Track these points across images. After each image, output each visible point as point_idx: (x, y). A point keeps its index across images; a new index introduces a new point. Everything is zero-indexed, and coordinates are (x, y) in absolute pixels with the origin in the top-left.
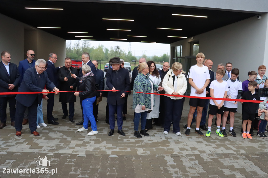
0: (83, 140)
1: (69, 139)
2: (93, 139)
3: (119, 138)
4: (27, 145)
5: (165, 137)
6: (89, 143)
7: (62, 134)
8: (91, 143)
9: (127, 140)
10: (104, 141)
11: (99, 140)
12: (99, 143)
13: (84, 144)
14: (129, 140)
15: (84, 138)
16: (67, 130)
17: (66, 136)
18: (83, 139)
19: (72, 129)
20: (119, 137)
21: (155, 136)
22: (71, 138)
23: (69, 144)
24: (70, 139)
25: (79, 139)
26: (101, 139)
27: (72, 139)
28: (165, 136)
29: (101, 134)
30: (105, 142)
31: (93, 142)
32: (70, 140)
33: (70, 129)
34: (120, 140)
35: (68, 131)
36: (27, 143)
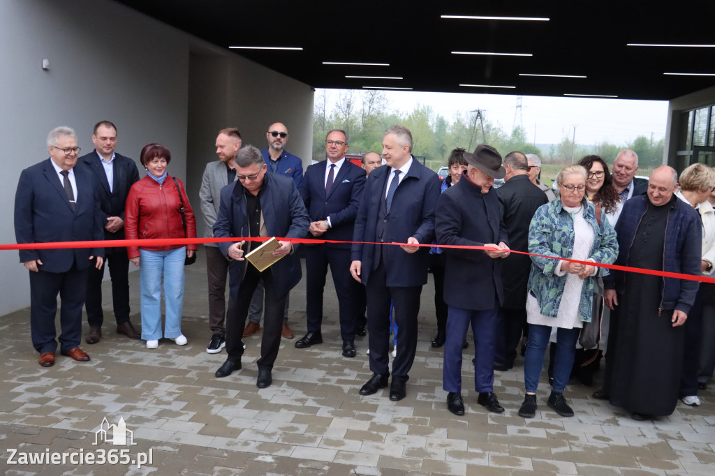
0: (371, 417)
1: (324, 412)
2: (403, 417)
3: (490, 422)
4: (190, 423)
5: (657, 431)
6: (389, 429)
7: (301, 392)
8: (395, 432)
9: (520, 431)
10: (441, 426)
11: (424, 422)
12: (425, 432)
13: (375, 433)
14: (527, 432)
15: (375, 411)
16: (319, 380)
17: (314, 400)
18: (370, 414)
19: (333, 380)
20: (490, 416)
21: (618, 425)
22: (332, 409)
23: (322, 431)
24: (329, 412)
25: (356, 413)
26: (429, 419)
27: (333, 413)
28: (657, 428)
29: (431, 403)
30: (442, 432)
31: (402, 429)
32: (329, 415)
33: (329, 380)
34: (494, 429)
35: (320, 383)
36: (192, 414)
